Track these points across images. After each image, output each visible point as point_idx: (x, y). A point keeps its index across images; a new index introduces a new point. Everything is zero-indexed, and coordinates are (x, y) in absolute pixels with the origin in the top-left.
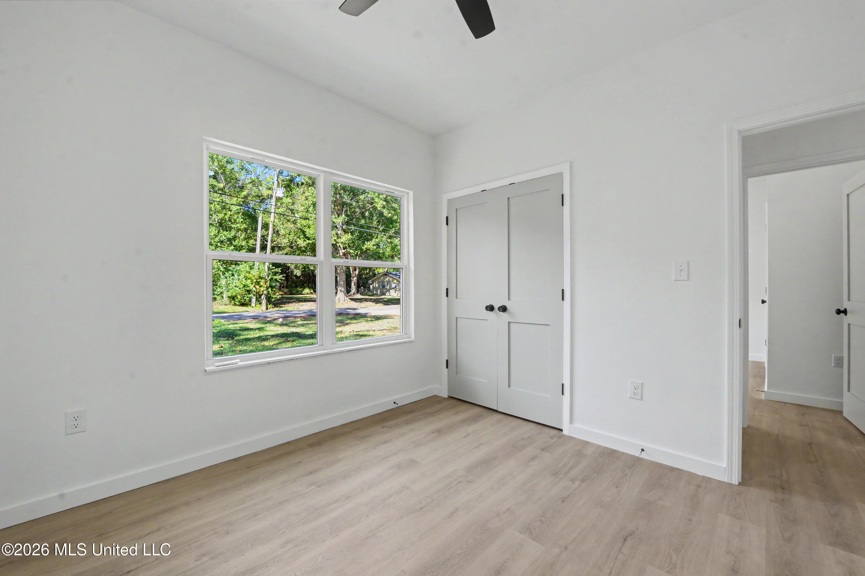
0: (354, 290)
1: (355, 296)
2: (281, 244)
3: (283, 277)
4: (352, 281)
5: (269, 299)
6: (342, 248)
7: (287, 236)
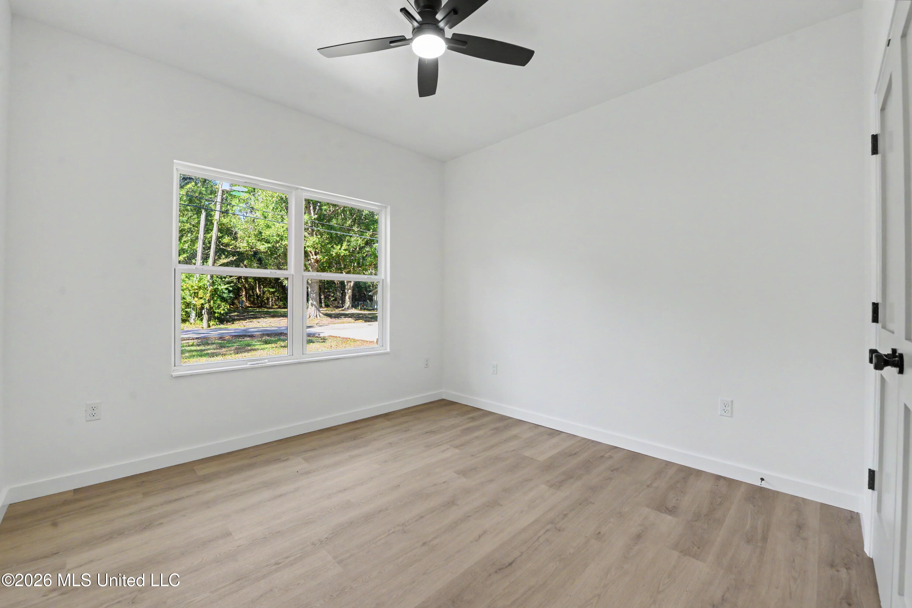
0: (349, 303)
1: (350, 310)
2: (240, 248)
3: (231, 286)
4: (347, 294)
5: (211, 313)
6: (313, 253)
7: (246, 238)
